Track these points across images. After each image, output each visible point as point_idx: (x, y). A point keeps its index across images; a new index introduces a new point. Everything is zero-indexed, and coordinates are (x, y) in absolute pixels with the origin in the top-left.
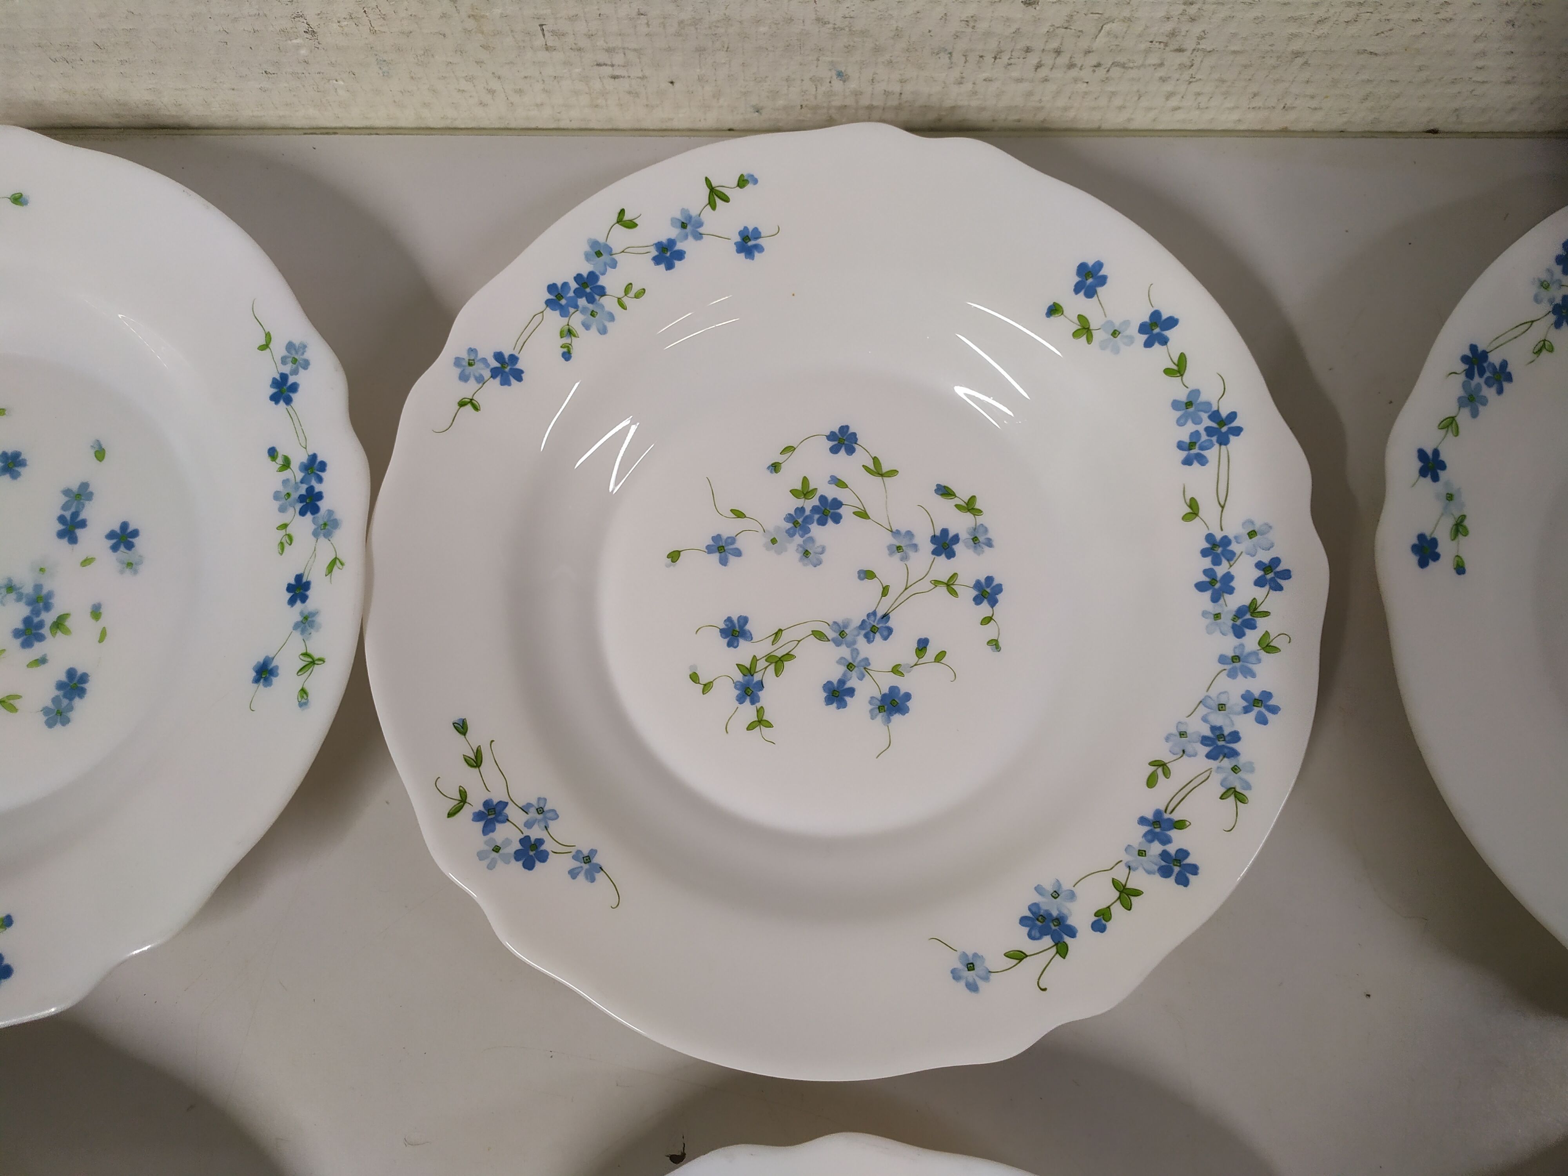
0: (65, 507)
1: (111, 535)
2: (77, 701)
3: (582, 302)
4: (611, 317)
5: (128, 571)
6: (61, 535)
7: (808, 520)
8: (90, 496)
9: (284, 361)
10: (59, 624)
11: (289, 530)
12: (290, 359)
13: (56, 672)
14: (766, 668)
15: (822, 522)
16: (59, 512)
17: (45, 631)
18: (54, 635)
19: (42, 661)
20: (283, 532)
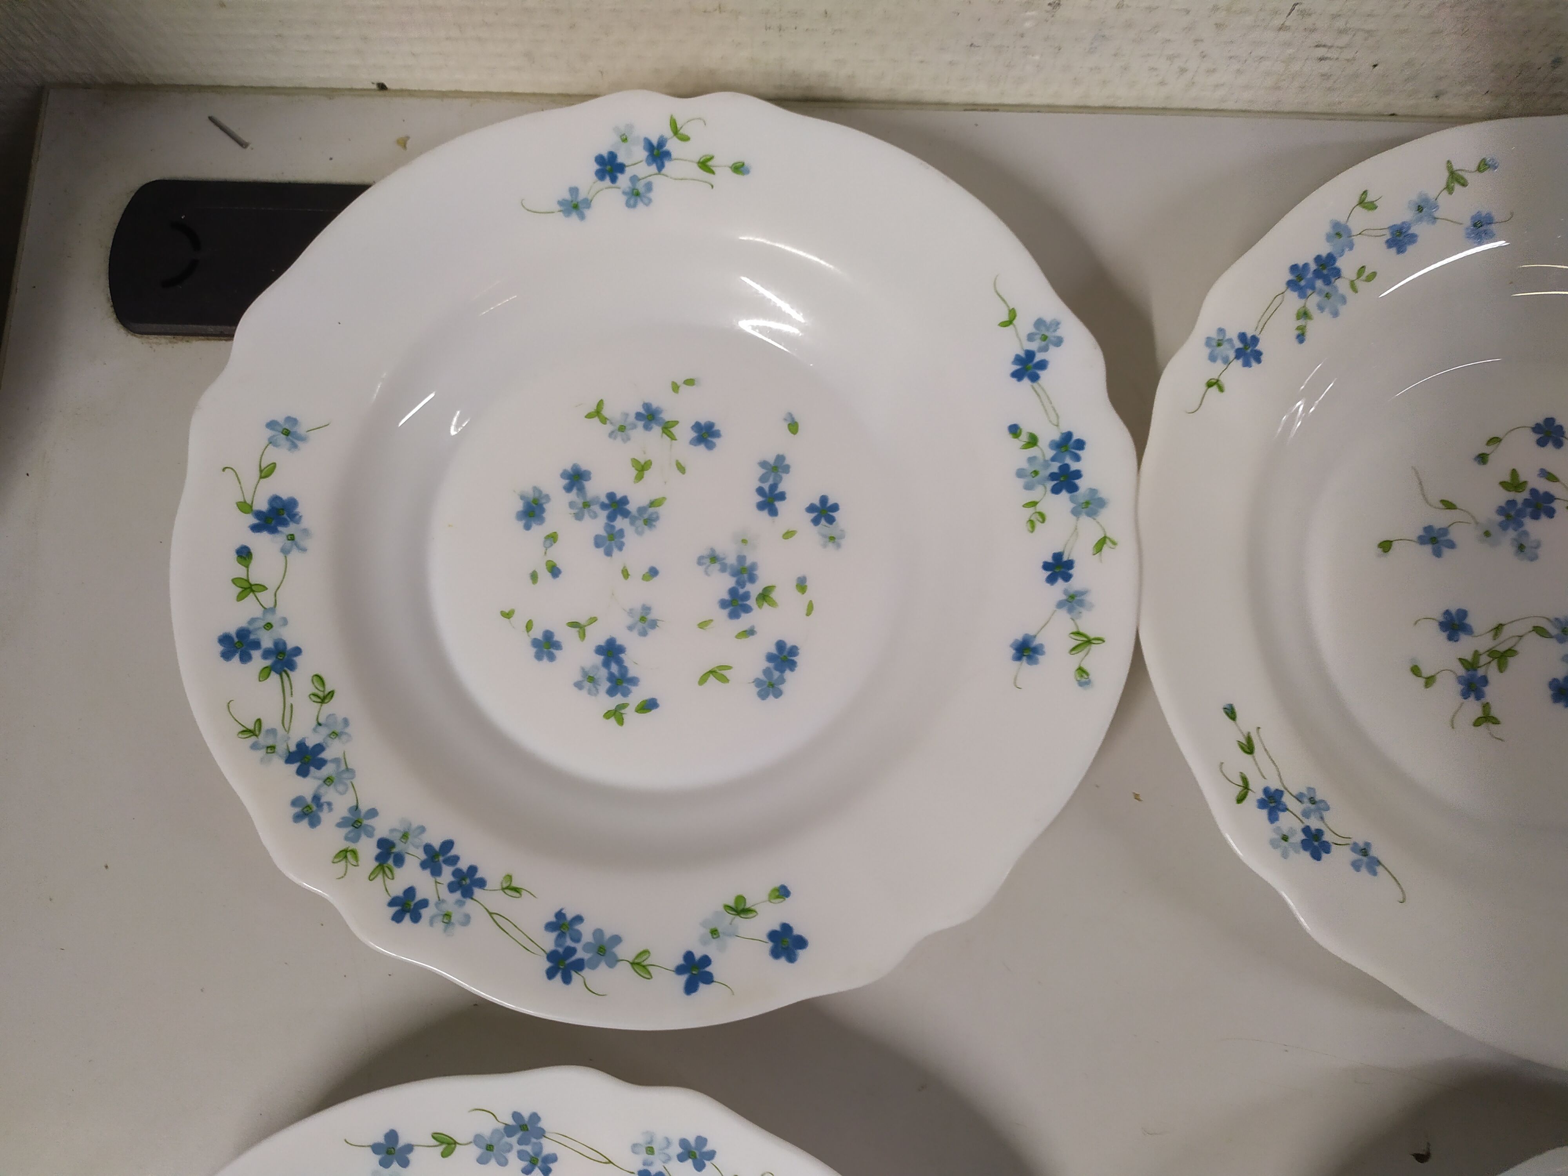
0: (763, 479)
1: (811, 509)
2: (788, 674)
3: (1319, 283)
4: (1344, 300)
5: (830, 544)
6: (761, 506)
7: (1520, 514)
8: (787, 469)
9: (1031, 337)
10: (765, 596)
11: (1039, 508)
12: (1038, 337)
13: (764, 644)
14: (1490, 663)
15: (1535, 516)
16: (758, 484)
17: (752, 602)
18: (760, 607)
19: (750, 632)
20: (1031, 510)
